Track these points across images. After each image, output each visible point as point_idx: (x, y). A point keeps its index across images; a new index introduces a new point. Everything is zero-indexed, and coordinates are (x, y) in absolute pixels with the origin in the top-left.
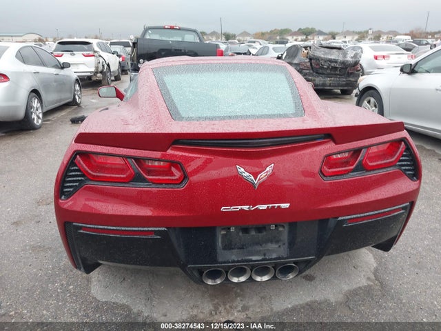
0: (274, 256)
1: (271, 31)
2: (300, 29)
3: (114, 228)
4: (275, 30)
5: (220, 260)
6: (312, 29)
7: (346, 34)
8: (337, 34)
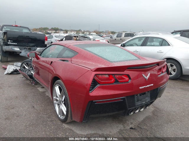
0: (147, 101)
1: (40, 28)
2: (52, 28)
3: (110, 99)
4: (41, 28)
5: (136, 105)
6: (57, 28)
7: (71, 31)
8: (68, 31)
